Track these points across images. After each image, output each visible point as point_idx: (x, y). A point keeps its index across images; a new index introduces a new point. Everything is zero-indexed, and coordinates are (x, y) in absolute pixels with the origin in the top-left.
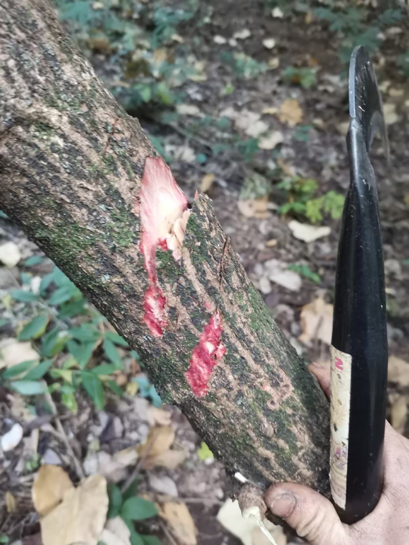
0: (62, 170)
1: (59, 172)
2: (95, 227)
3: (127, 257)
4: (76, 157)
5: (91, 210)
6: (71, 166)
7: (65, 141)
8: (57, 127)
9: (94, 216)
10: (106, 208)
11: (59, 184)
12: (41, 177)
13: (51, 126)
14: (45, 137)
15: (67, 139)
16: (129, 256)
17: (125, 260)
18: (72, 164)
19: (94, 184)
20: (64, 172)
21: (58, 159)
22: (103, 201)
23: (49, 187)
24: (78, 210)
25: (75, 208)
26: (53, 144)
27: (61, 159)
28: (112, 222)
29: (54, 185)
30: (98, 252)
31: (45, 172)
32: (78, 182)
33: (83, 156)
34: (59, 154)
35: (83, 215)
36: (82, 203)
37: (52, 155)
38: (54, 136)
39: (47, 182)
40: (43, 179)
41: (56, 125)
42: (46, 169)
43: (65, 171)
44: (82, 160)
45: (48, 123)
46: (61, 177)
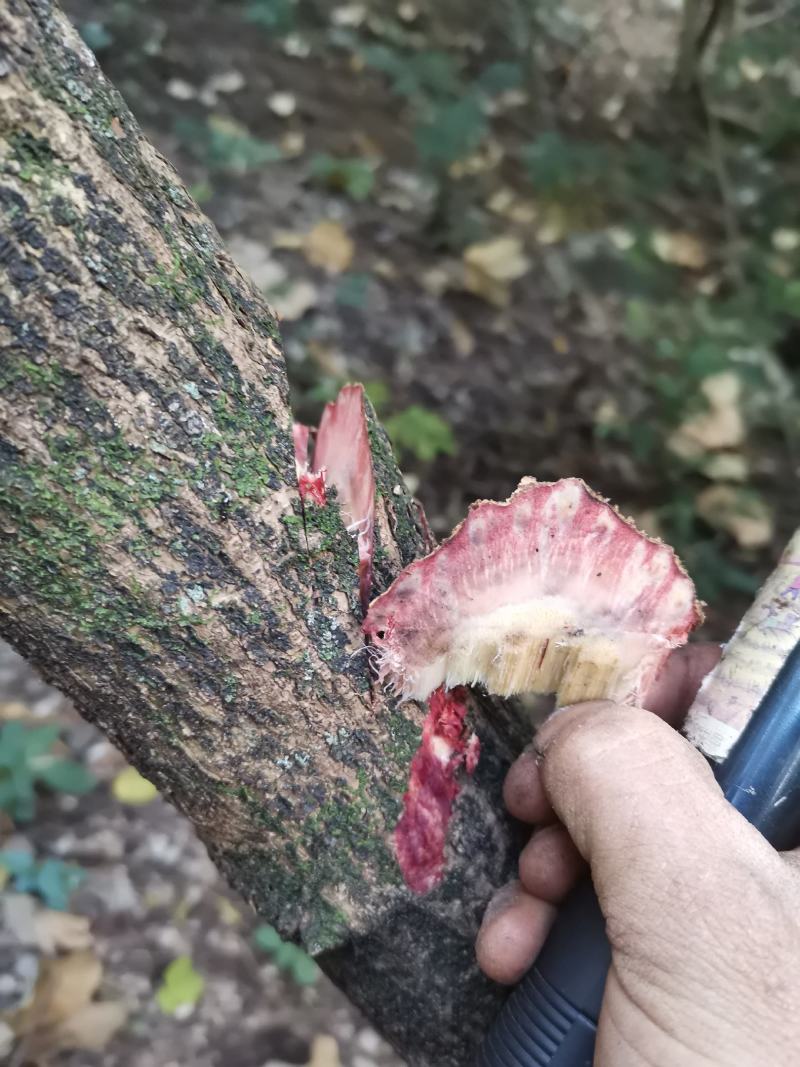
0: (86, 277)
1: (77, 281)
2: (174, 446)
3: (256, 529)
4: (119, 244)
5: (166, 396)
6: (110, 269)
7: (89, 197)
8: (72, 156)
9: (172, 414)
10: (201, 393)
11: (78, 316)
12: (25, 294)
13: (53, 148)
14: (37, 179)
15: (96, 192)
16: (262, 523)
17: (252, 538)
18: (113, 262)
19: (168, 323)
20: (90, 284)
21: (74, 246)
22: (192, 374)
23: (48, 322)
24: (129, 396)
25: (121, 389)
26: (59, 201)
27: (83, 244)
28: (216, 431)
29: (63, 317)
30: (179, 518)
31: (37, 277)
32: (130, 316)
33: (136, 244)
34: (74, 232)
35: (141, 410)
36: (139, 374)
37: (58, 231)
38: (61, 179)
39: (40, 307)
40: (30, 298)
41: (68, 148)
42: (40, 269)
43: (93, 279)
44: (136, 256)
45: (46, 141)
46: (83, 298)
